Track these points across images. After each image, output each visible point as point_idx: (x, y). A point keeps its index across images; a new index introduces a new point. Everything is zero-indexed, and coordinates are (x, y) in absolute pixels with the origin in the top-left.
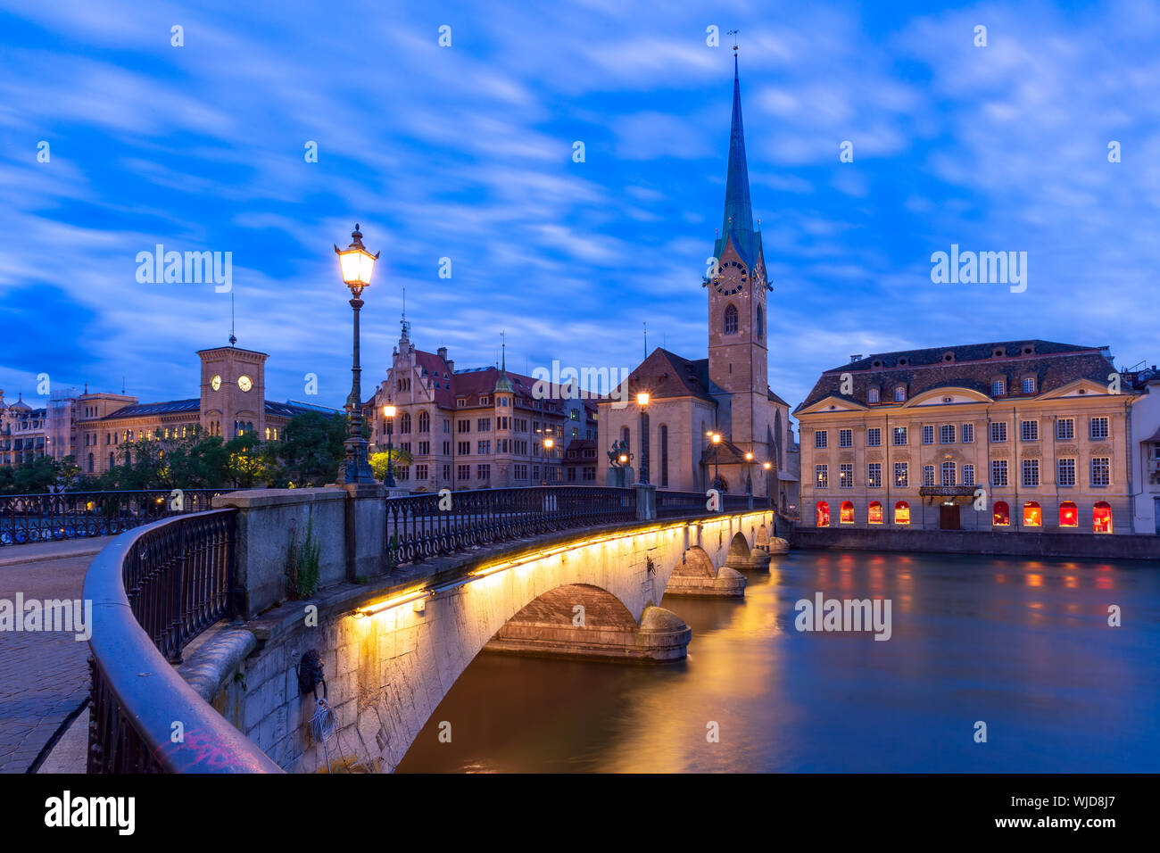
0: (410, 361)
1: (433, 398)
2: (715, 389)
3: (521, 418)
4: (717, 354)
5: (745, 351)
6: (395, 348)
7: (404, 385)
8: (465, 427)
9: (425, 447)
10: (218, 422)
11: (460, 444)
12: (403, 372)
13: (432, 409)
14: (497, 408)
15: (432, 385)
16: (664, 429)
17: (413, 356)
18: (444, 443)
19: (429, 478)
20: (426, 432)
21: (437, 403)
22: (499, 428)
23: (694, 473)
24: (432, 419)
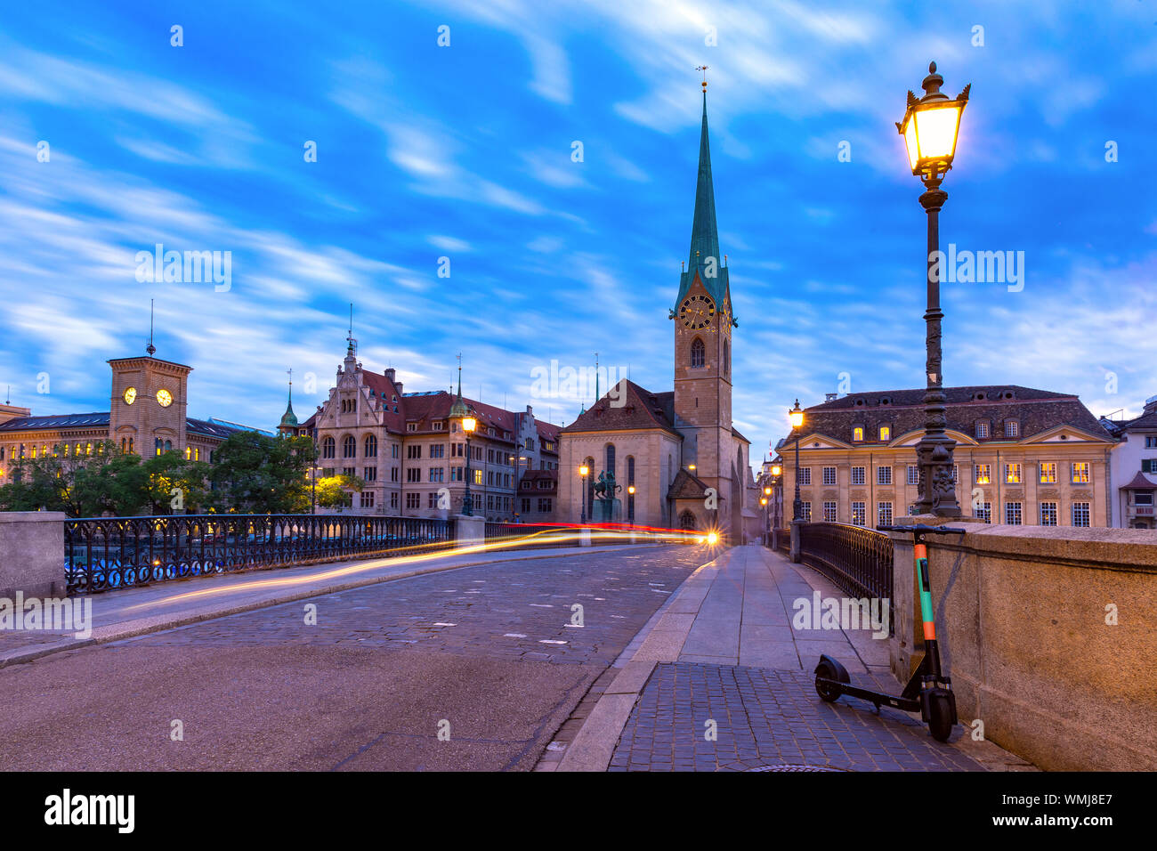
0: (356, 381)
1: (381, 421)
2: (680, 423)
3: (476, 446)
4: (684, 387)
5: (712, 385)
6: (340, 367)
7: (349, 406)
8: (415, 453)
9: (372, 473)
10: (131, 439)
11: (409, 470)
12: (349, 392)
13: (380, 433)
14: (452, 435)
15: (381, 408)
16: (631, 461)
17: (361, 376)
18: (393, 469)
19: (375, 506)
20: (373, 457)
21: (386, 426)
22: (454, 455)
23: (662, 506)
24: (380, 443)
